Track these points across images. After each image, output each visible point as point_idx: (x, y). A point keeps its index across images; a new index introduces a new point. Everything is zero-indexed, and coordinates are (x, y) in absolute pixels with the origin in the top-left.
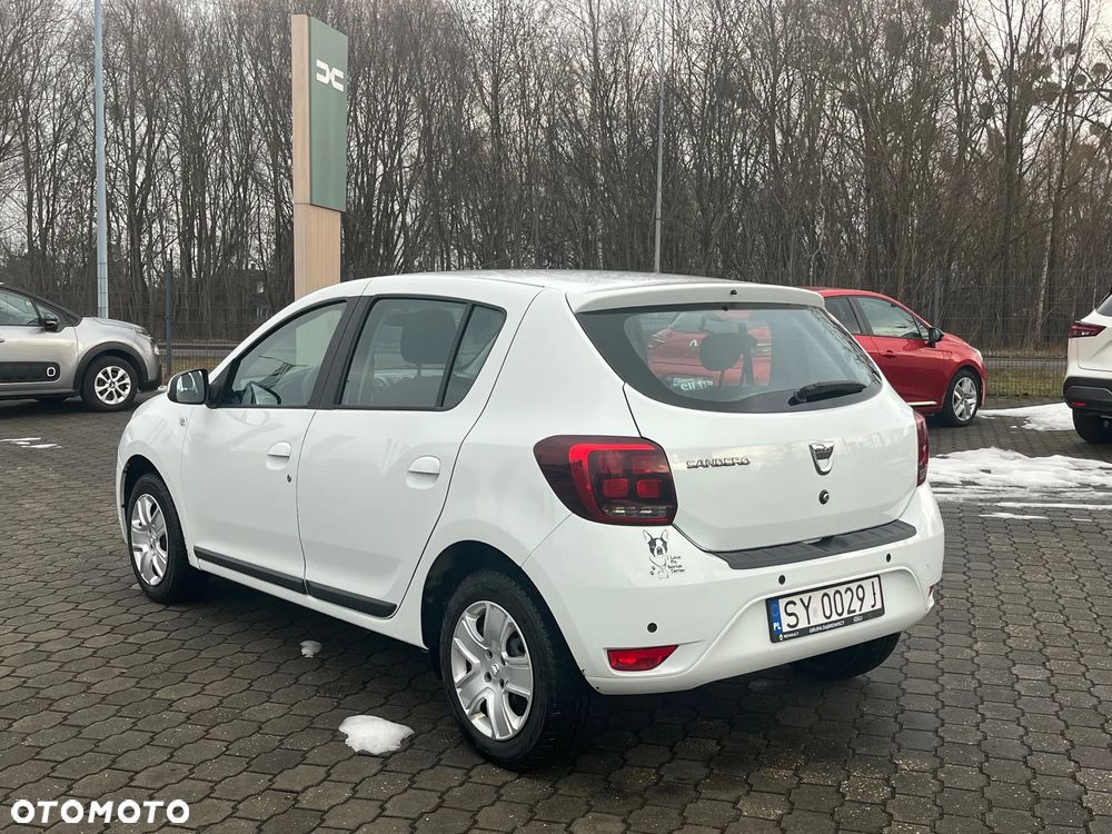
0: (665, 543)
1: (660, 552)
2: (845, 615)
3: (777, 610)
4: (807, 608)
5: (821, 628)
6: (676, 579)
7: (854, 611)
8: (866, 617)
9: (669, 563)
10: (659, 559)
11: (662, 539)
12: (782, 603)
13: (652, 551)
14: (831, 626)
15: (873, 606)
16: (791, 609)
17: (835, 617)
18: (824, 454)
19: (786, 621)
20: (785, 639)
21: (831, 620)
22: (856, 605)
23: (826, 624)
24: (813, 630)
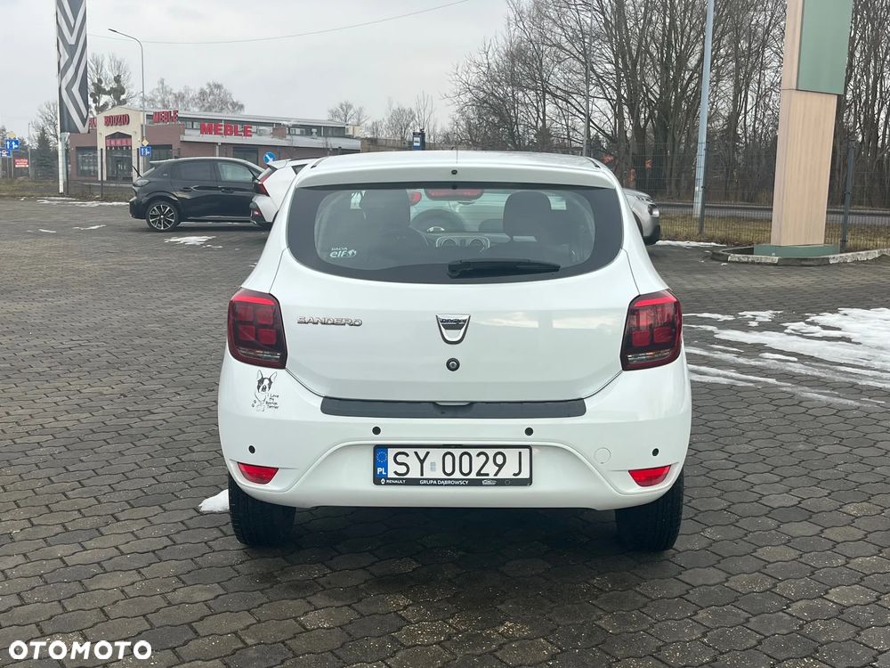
0: (271, 382)
1: (264, 389)
2: (473, 476)
3: (385, 457)
4: (422, 462)
5: (436, 482)
6: (269, 414)
7: (487, 475)
8: (501, 483)
9: (268, 400)
10: (262, 396)
11: (270, 379)
12: (391, 452)
13: (259, 387)
14: (449, 482)
15: (515, 475)
16: (401, 458)
17: (457, 475)
18: (456, 325)
19: (393, 468)
20: (386, 484)
21: (451, 477)
22: (491, 469)
23: (444, 480)
24: (425, 482)
